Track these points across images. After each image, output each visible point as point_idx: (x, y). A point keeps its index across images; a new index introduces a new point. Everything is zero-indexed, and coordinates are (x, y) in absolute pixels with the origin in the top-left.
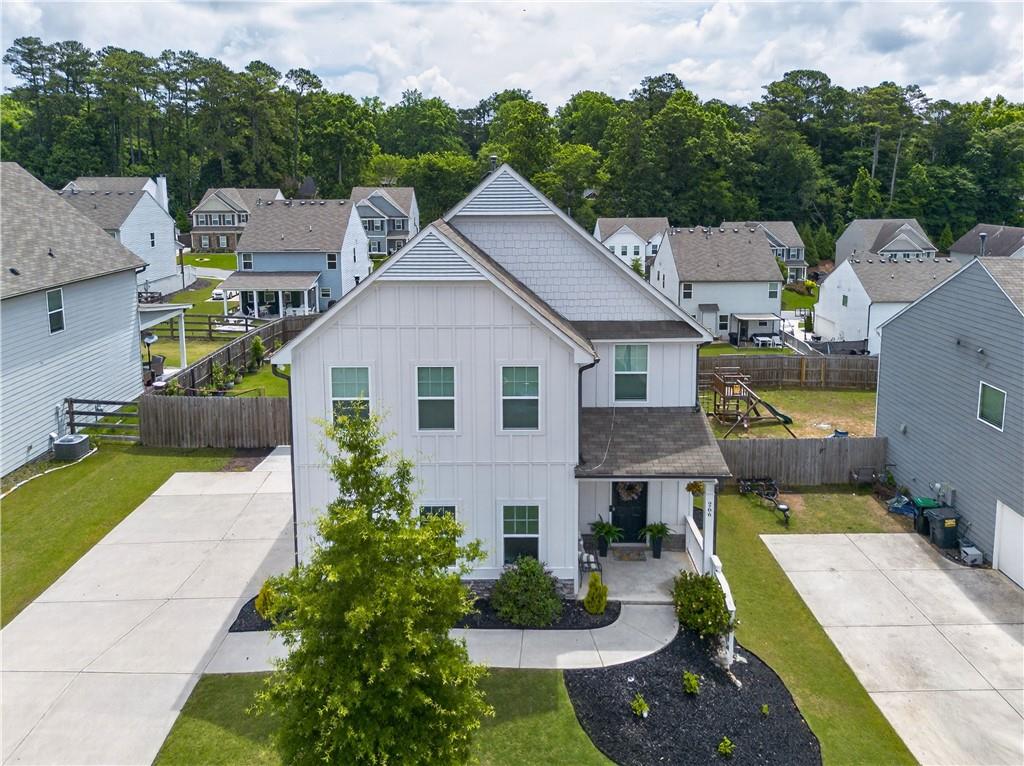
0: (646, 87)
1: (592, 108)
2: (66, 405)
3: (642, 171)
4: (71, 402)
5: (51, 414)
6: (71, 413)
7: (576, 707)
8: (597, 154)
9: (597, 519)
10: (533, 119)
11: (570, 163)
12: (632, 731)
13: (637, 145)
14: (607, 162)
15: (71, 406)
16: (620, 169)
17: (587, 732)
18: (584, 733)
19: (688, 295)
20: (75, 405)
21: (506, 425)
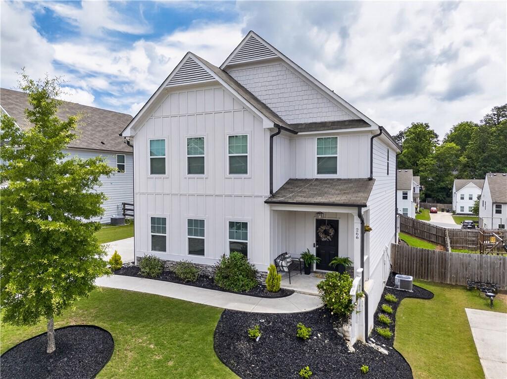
0: (495, 113)
1: (464, 130)
2: (123, 206)
3: (488, 156)
4: (124, 204)
5: (115, 207)
6: (124, 209)
7: (218, 326)
8: (459, 147)
9: (307, 251)
10: (420, 131)
11: (441, 153)
12: (242, 346)
13: (485, 141)
14: (465, 153)
15: (124, 206)
16: (474, 156)
17: (214, 340)
18: (212, 339)
19: (498, 212)
20: (126, 206)
21: (231, 172)
